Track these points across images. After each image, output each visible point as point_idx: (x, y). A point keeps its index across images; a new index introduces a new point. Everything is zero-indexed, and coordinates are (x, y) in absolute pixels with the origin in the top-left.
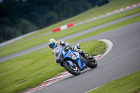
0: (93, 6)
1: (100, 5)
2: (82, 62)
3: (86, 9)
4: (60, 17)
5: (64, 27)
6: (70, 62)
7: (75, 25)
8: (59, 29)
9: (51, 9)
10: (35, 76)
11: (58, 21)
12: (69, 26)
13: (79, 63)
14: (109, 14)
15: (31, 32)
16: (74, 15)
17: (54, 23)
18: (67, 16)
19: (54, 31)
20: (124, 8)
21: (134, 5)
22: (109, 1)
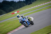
0: (27, 5)
1: (29, 4)
2: (29, 23)
3: (24, 6)
5: (16, 12)
6: (25, 23)
7: (20, 12)
8: (14, 13)
9: (11, 6)
10: (5, 31)
11: (14, 10)
13: (28, 23)
14: (32, 8)
15: (4, 14)
16: (19, 8)
17: (12, 11)
18: (17, 9)
19: (12, 14)
20: (38, 5)
21: (41, 5)
22: (32, 3)
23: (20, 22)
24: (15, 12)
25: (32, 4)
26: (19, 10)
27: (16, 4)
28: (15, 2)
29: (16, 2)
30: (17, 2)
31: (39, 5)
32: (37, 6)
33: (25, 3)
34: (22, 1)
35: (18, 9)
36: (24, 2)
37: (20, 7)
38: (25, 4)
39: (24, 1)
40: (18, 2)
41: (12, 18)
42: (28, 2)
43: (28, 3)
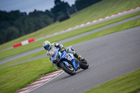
0: (55, 21)
3: (47, 24)
4: (21, 32)
5: (25, 42)
6: (66, 63)
8: (20, 44)
9: (12, 24)
11: (19, 36)
12: (30, 41)
13: (74, 63)
14: (70, 29)
16: (35, 30)
17: (15, 38)
18: (28, 32)
19: (14, 46)
21: (95, 21)
22: (70, 16)
23: (54, 62)
24: (23, 40)
25: (69, 20)
26: (34, 36)
27: (24, 19)
28: (22, 13)
29: (25, 13)
30: (28, 13)
31: (88, 23)
32: (82, 25)
33: (51, 17)
34: (41, 12)
35: (32, 32)
36: (49, 15)
37: (38, 27)
38: (50, 20)
39: (47, 11)
40: (30, 13)
41: (14, 58)
42: (60, 13)
43: (59, 18)
